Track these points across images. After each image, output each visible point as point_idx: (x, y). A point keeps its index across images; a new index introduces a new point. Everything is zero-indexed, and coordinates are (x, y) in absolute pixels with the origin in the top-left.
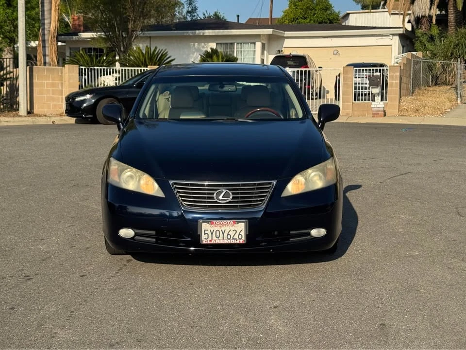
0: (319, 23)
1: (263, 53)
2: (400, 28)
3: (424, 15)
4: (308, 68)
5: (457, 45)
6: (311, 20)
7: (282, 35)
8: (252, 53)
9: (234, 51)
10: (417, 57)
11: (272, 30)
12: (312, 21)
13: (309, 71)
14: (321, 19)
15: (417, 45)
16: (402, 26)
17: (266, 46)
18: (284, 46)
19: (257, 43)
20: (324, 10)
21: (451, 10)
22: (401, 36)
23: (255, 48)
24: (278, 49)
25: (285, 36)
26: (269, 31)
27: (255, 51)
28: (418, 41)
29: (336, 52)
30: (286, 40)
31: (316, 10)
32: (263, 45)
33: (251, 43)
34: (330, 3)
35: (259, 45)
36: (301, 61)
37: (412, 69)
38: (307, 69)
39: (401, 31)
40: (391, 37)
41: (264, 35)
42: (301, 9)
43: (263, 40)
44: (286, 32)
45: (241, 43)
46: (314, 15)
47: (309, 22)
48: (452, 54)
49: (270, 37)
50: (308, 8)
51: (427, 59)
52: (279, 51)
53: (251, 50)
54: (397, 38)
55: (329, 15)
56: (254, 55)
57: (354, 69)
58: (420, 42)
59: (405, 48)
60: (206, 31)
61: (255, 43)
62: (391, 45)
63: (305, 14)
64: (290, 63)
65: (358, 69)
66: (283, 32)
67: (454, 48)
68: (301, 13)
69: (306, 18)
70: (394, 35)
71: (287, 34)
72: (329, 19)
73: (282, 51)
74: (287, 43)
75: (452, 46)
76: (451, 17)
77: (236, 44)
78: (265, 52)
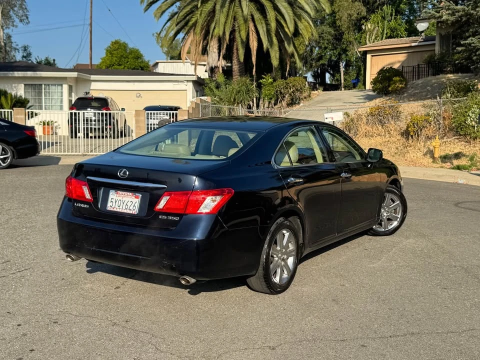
0: (132, 69)
1: (70, 95)
2: (193, 75)
3: (216, 66)
4: (110, 110)
5: (239, 92)
6: (125, 66)
7: (88, 78)
8: (59, 94)
9: (42, 92)
10: (206, 102)
11: (77, 73)
12: (126, 68)
13: (110, 114)
14: (134, 66)
15: (207, 90)
16: (194, 74)
17: (74, 88)
18: (92, 88)
19: (64, 86)
20: (136, 58)
21: (235, 61)
22: (194, 82)
23: (62, 90)
24: (85, 91)
25: (91, 79)
26: (75, 74)
27: (62, 92)
28: (207, 88)
29: (138, 95)
30: (93, 83)
31: (129, 58)
32: (70, 88)
33: (58, 85)
34: (141, 53)
35: (65, 87)
36: (103, 103)
37: (200, 113)
38: (108, 112)
39: (194, 78)
40: (186, 83)
41: (71, 78)
42: (116, 57)
43: (70, 82)
44: (92, 76)
45: (49, 85)
46: (127, 62)
47: (124, 68)
48: (235, 99)
49: (77, 80)
50: (122, 56)
51: (215, 104)
52: (86, 93)
53: (59, 91)
54: (191, 84)
55: (140, 63)
56: (62, 96)
57: (146, 112)
58: (209, 88)
59: (198, 93)
60: (16, 73)
61: (62, 85)
62: (186, 90)
63: (120, 61)
64: (94, 104)
65: (149, 112)
66: (89, 76)
67: (236, 95)
68: (116, 61)
69: (120, 65)
70: (188, 81)
71: (93, 77)
72: (140, 67)
73: (89, 93)
74: (94, 86)
75: (235, 92)
76: (236, 67)
77: (43, 86)
78: (73, 94)
